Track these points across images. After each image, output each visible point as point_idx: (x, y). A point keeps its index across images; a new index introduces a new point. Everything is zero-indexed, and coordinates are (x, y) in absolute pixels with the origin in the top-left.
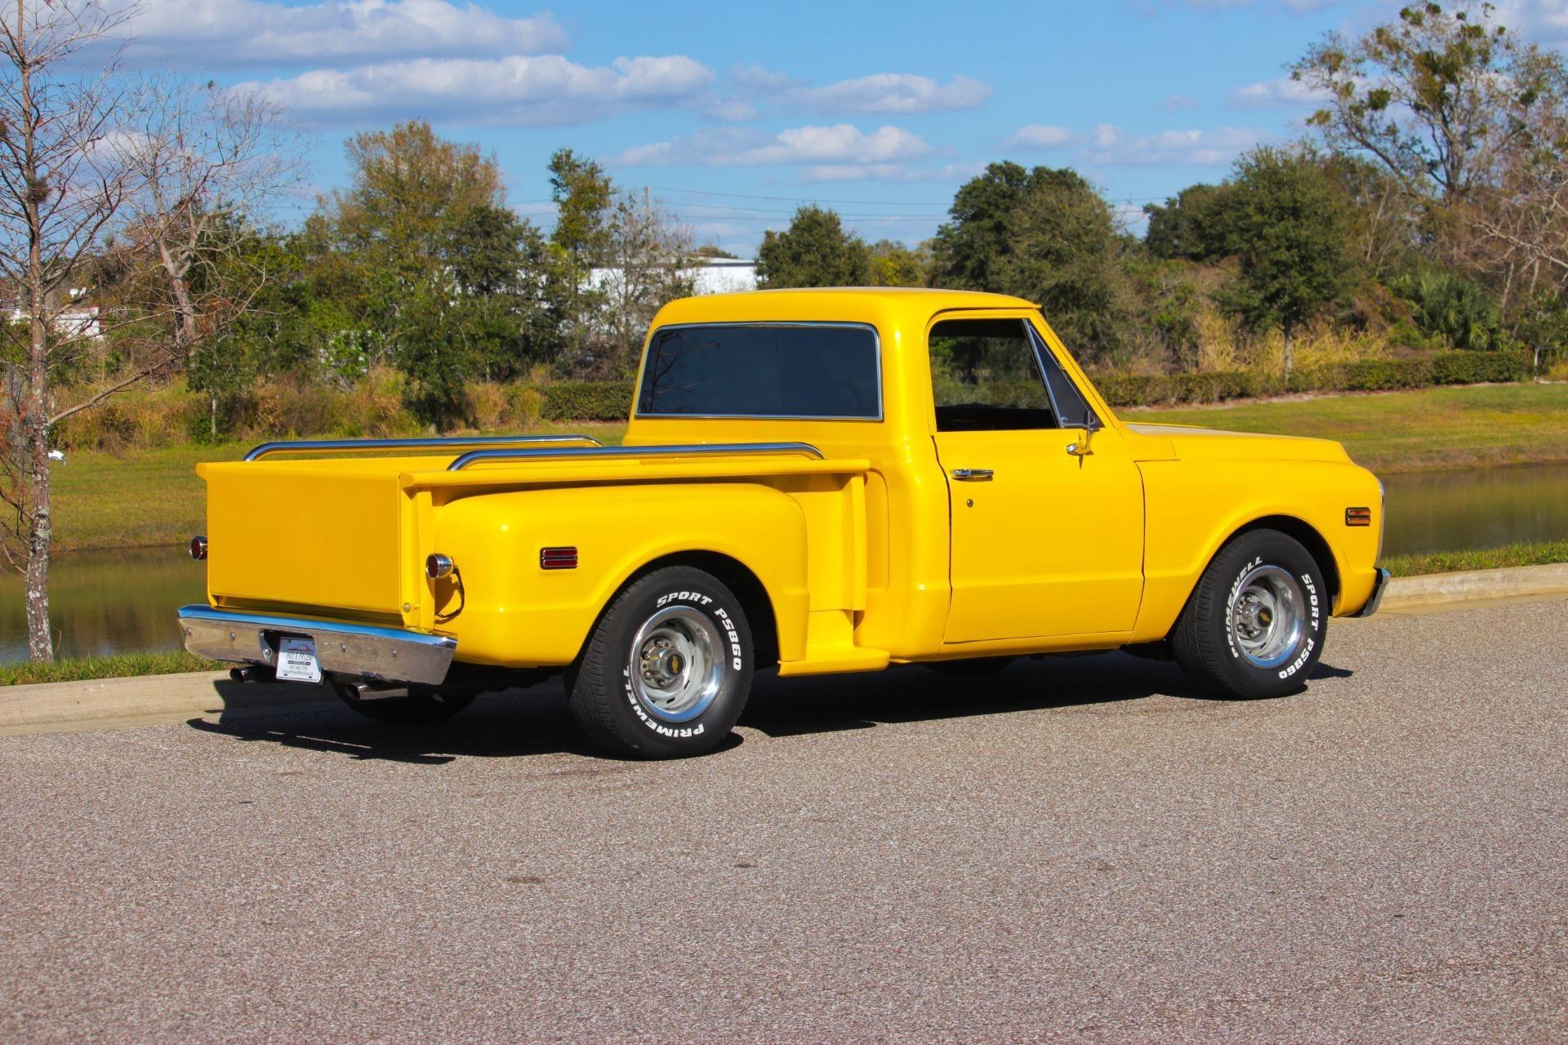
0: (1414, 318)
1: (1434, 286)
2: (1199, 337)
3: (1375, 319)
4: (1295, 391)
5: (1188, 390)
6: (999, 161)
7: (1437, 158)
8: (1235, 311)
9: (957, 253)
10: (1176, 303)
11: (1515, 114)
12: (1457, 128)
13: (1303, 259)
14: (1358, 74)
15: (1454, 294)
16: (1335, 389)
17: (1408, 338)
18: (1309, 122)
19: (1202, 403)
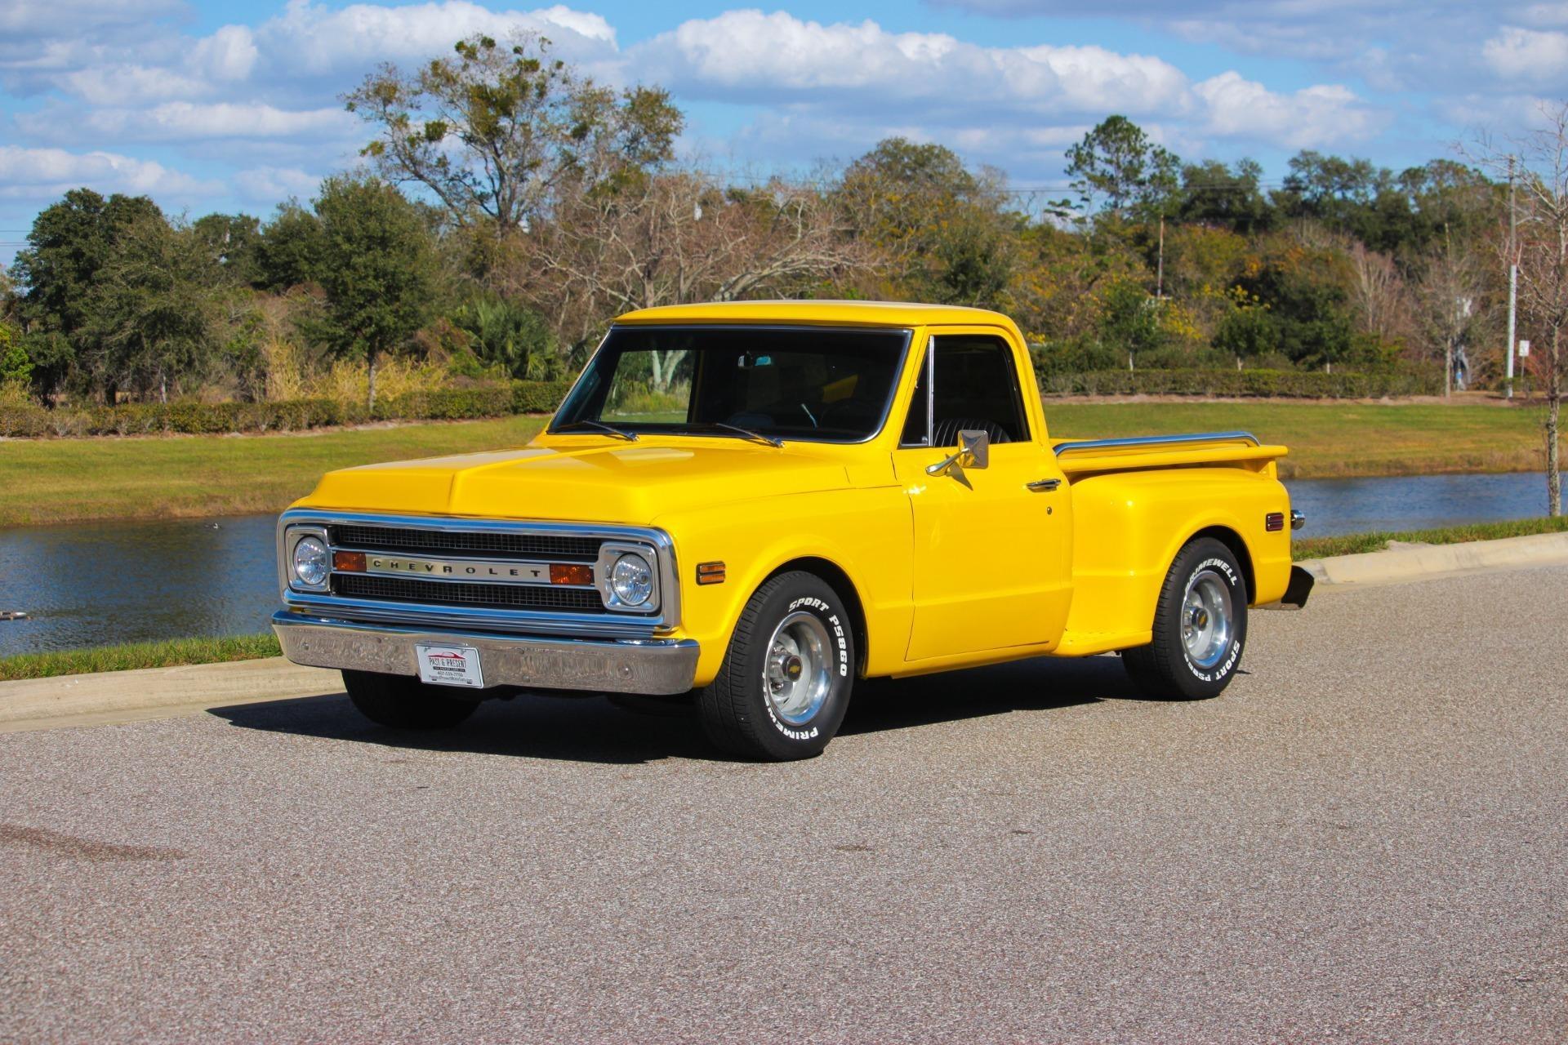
0: (473, 348)
1: (491, 317)
2: (268, 365)
3: (436, 348)
4: (380, 419)
5: (278, 417)
6: (77, 188)
7: (489, 190)
8: (321, 340)
9: (34, 280)
10: (246, 332)
11: (566, 147)
12: (508, 161)
13: (389, 288)
14: (412, 106)
15: (511, 325)
16: (418, 417)
17: (468, 368)
18: (364, 153)
19: (291, 430)
